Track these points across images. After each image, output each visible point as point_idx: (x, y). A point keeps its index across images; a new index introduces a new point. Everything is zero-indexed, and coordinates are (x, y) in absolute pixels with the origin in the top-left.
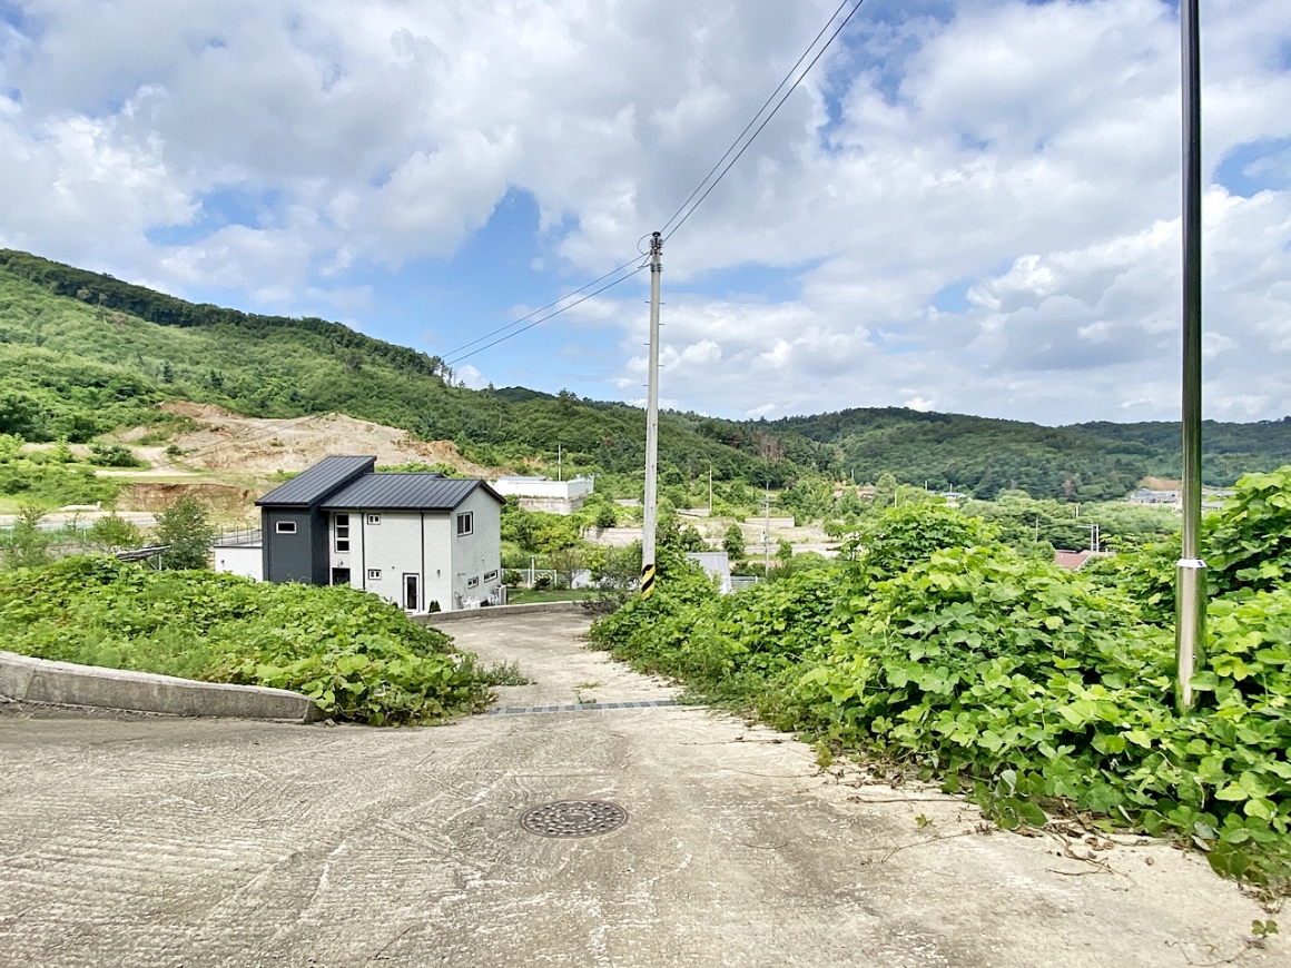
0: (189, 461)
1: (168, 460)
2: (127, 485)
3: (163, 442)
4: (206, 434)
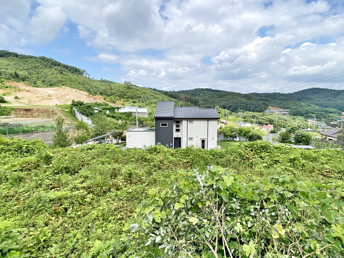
0: (22, 101)
1: (15, 101)
2: (13, 109)
3: (10, 95)
4: (25, 92)
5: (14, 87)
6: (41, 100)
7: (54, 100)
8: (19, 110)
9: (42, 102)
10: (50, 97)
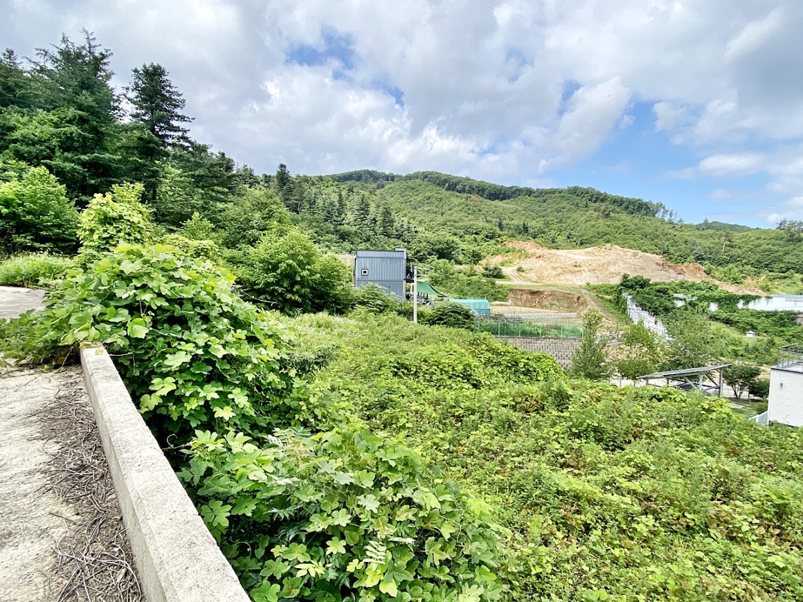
0: (528, 275)
1: (518, 275)
2: (511, 290)
3: (511, 264)
4: (534, 259)
5: (519, 251)
6: (560, 274)
7: (584, 275)
8: (520, 293)
9: (562, 277)
10: (578, 269)
